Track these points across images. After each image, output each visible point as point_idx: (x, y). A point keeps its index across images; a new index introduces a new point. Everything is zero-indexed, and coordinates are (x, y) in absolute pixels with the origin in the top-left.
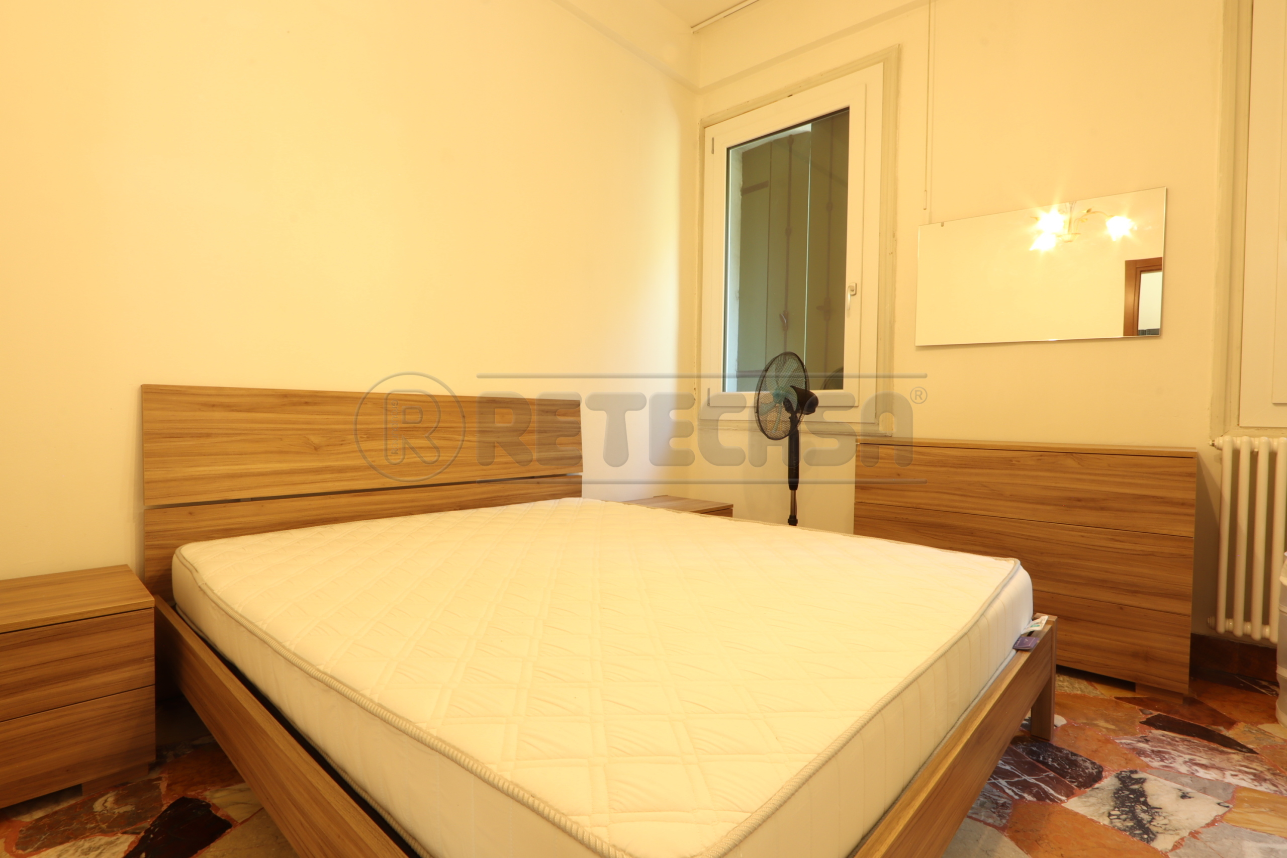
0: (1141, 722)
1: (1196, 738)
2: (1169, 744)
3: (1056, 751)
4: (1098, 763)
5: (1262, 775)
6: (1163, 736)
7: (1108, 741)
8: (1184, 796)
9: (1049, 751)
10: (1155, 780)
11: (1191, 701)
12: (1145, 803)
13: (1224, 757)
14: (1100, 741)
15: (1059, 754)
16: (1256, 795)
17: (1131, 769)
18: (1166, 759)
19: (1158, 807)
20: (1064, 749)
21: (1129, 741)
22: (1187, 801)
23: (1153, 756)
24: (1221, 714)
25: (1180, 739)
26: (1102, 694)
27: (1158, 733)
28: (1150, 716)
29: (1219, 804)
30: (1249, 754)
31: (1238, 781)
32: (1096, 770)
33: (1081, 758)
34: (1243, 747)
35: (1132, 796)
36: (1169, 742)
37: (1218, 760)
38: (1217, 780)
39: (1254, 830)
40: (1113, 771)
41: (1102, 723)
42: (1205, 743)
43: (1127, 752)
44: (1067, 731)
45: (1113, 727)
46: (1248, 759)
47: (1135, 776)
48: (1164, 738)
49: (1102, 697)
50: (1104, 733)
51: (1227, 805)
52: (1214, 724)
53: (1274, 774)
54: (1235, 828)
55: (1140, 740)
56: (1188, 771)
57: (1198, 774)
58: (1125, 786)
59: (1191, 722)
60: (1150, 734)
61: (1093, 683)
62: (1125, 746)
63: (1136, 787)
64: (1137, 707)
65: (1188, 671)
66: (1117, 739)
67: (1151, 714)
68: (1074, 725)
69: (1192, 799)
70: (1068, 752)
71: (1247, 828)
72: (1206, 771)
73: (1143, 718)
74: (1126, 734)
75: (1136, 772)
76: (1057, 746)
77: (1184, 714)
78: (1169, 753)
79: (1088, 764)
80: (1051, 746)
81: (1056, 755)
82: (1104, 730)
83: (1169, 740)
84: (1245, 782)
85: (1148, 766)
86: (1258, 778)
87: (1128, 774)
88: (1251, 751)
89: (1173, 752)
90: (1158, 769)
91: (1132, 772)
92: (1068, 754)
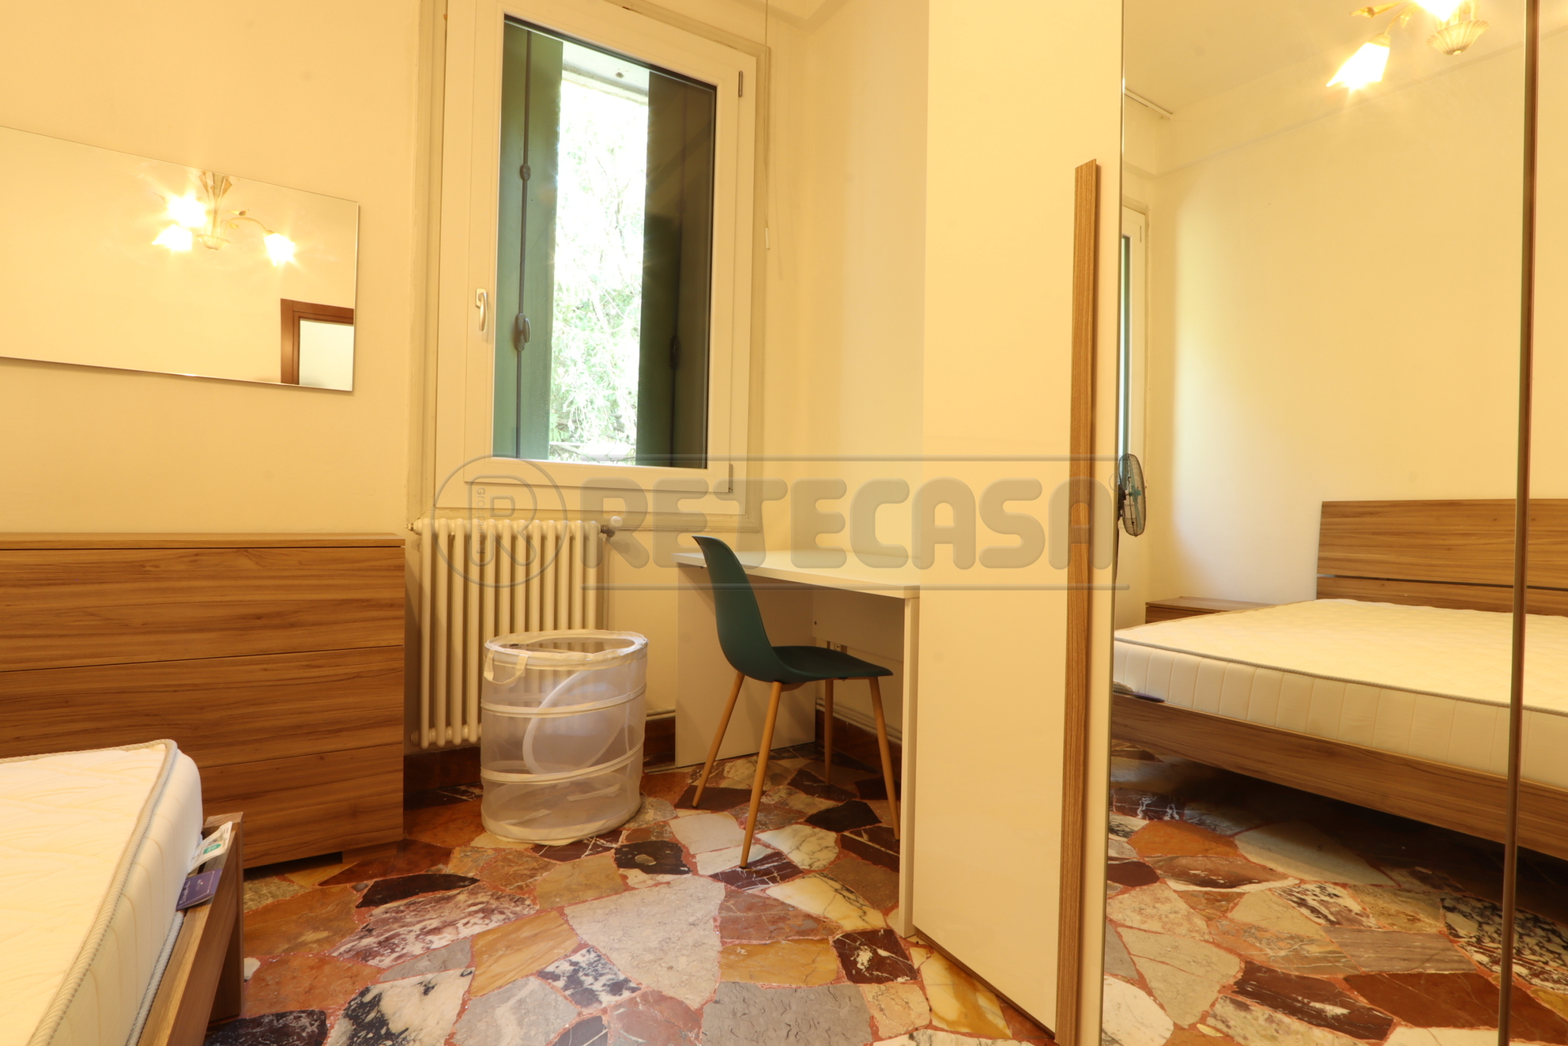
0: (357, 907)
1: (421, 894)
2: (396, 920)
3: (253, 1028)
4: (317, 1010)
5: (489, 906)
6: (386, 913)
7: (323, 961)
8: (427, 990)
9: (242, 1036)
10: (392, 987)
11: (404, 846)
12: (389, 1035)
13: (451, 905)
14: (312, 968)
15: (258, 1030)
16: (490, 937)
17: (361, 989)
18: (397, 946)
19: (404, 1029)
20: (262, 1017)
21: (349, 946)
22: (432, 993)
23: (382, 950)
24: (436, 847)
25: (405, 905)
26: (302, 887)
27: (378, 911)
28: (365, 891)
29: (462, 975)
30: (472, 886)
31: (472, 928)
32: (316, 1024)
33: (292, 1017)
34: (464, 879)
35: (371, 1035)
36: (395, 918)
37: (448, 912)
38: (453, 941)
39: (500, 987)
40: (340, 1009)
41: (310, 936)
42: (430, 895)
43: (350, 965)
44: (264, 980)
45: (325, 934)
46: (473, 893)
47: (368, 998)
48: (388, 915)
49: (302, 892)
50: (315, 952)
51: (469, 970)
52: (433, 865)
53: (498, 899)
54: (484, 998)
55: (362, 934)
56: (423, 948)
57: (433, 946)
58: (358, 1025)
59: (410, 875)
60: (371, 918)
61: (286, 875)
62: (346, 956)
63: (372, 1015)
64: (348, 885)
65: (401, 810)
66: (334, 952)
67: (366, 886)
68: (272, 963)
69: (436, 988)
70: (271, 1017)
71: (494, 990)
72: (440, 936)
73: (358, 897)
74: (343, 936)
75: (367, 991)
76: (252, 1017)
77: (401, 869)
78: (397, 935)
79: (305, 1021)
80: (245, 1023)
81: (254, 1035)
82: (315, 946)
83: (394, 914)
84: (477, 927)
85: (380, 971)
86: (487, 913)
87: (358, 1001)
88: (473, 881)
89: (401, 930)
90: (391, 967)
91: (363, 994)
92: (272, 1021)
